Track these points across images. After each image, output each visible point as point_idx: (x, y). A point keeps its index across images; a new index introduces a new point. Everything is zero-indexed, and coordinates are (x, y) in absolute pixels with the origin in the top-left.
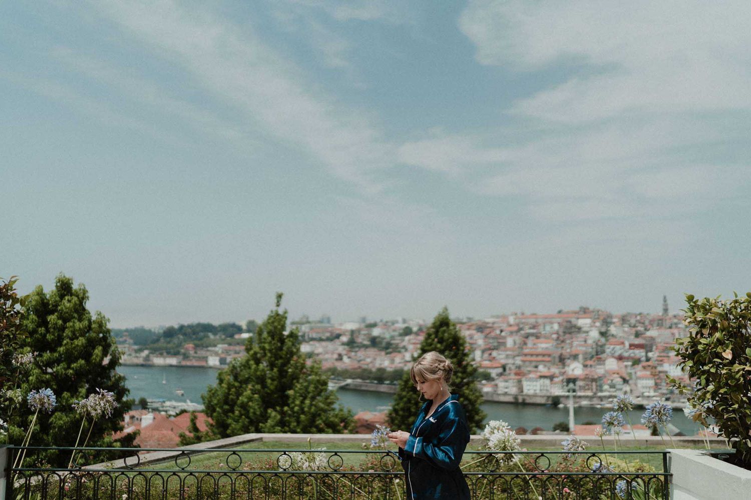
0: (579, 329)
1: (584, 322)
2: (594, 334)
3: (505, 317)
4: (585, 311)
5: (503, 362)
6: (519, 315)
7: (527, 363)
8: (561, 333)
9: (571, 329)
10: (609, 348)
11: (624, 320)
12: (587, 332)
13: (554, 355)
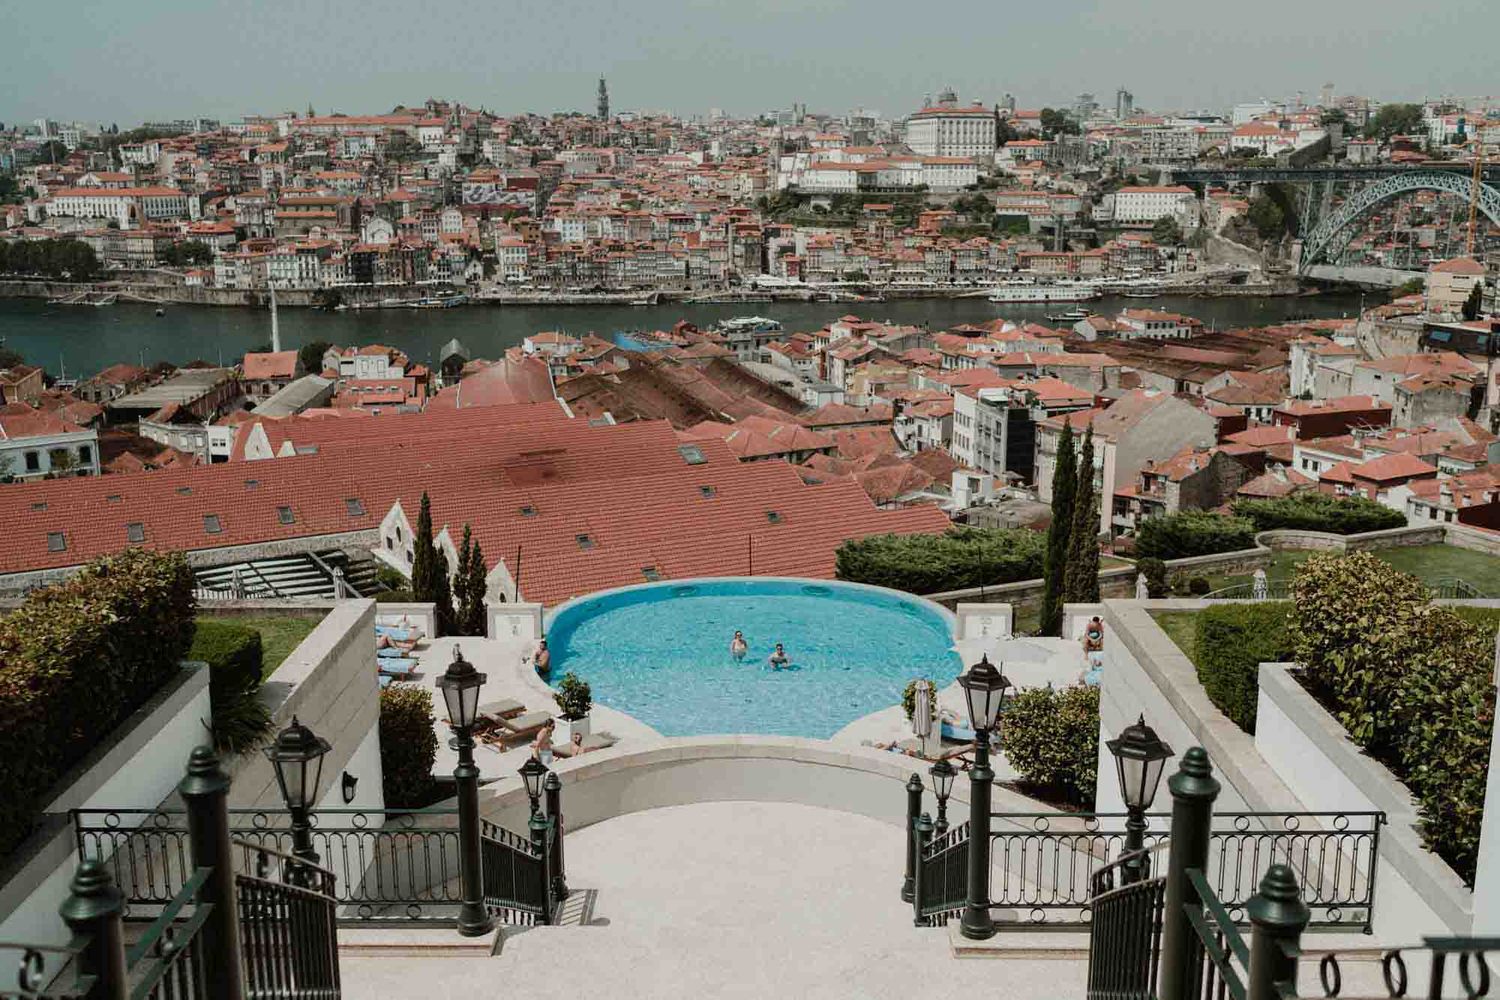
0: (419, 147)
1: (429, 135)
2: (447, 159)
3: (270, 122)
4: (438, 109)
5: (239, 220)
6: (303, 116)
7: (287, 224)
8: (381, 158)
9: (402, 150)
10: (468, 189)
11: (517, 129)
12: (435, 155)
13: (342, 204)
